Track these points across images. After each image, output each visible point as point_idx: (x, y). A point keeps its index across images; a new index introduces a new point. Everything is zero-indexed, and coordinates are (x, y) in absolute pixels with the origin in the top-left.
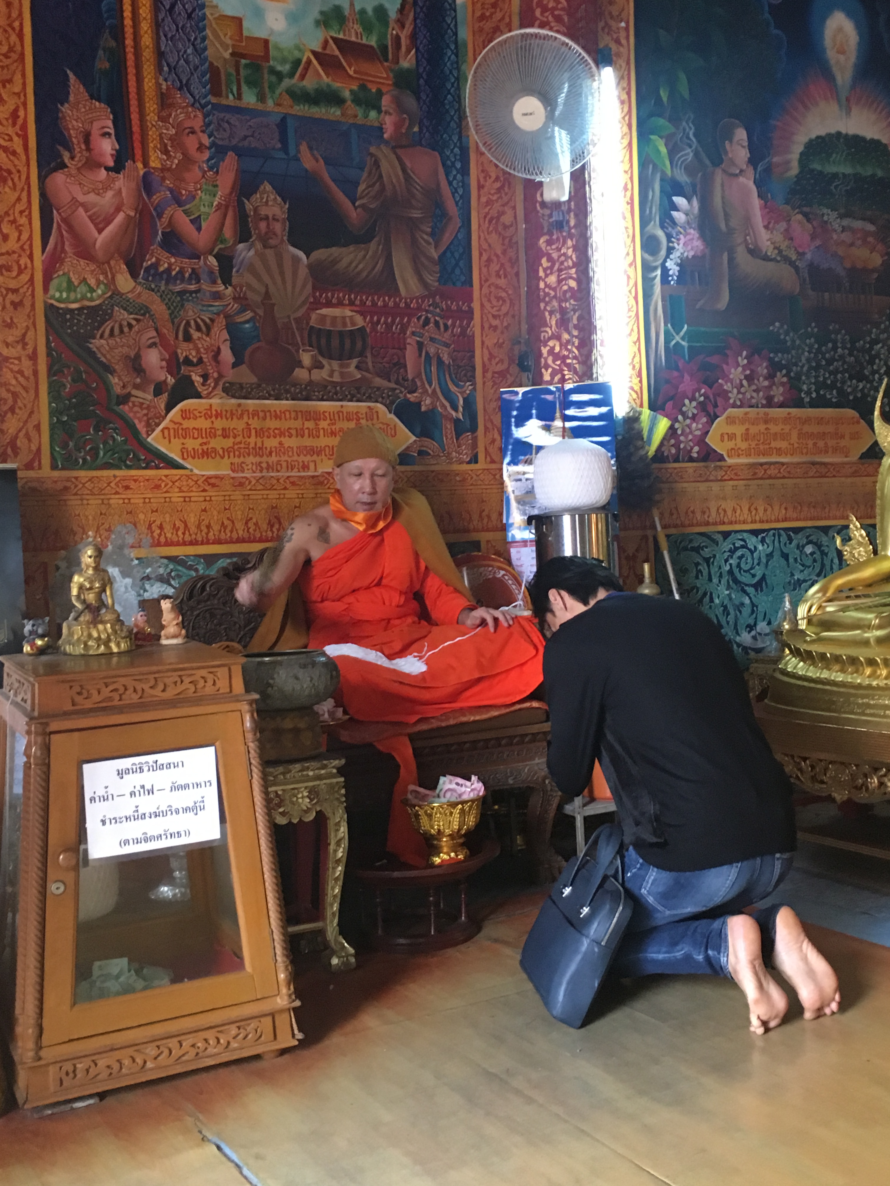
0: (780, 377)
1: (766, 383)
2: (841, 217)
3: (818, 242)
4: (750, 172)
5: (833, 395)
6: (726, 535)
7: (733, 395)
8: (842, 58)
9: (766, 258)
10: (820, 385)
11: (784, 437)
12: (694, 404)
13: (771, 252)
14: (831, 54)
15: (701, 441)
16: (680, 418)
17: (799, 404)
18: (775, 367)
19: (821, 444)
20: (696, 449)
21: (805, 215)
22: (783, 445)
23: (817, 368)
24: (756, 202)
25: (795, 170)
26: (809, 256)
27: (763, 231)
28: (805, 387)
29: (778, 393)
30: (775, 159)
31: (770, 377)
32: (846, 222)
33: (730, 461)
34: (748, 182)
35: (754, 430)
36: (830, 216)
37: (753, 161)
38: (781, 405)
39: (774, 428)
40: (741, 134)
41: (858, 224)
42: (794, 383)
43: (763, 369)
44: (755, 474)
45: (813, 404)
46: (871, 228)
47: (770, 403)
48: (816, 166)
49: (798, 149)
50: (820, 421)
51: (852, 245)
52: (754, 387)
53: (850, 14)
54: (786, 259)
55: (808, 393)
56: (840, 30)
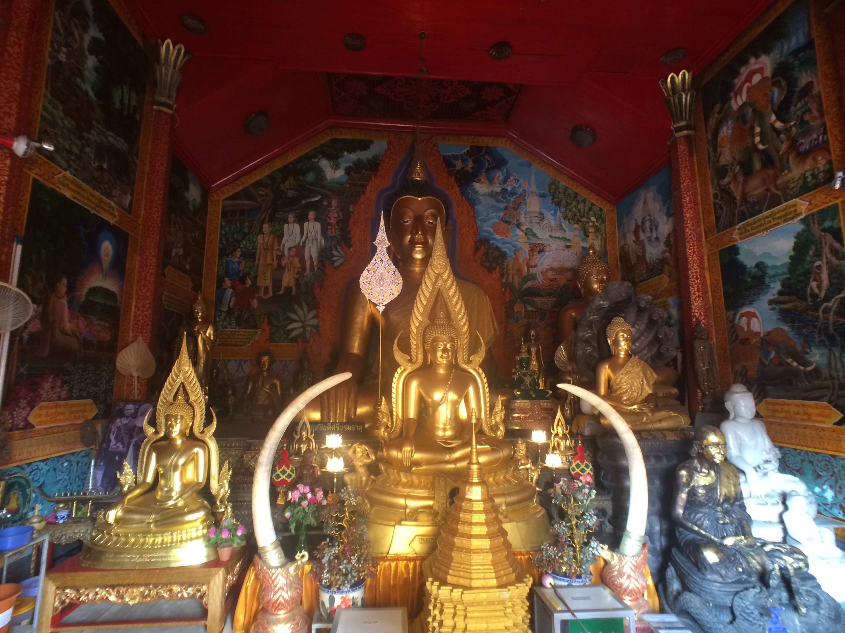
0: (66, 387)
1: (59, 390)
2: (98, 320)
3: (88, 329)
4: (66, 297)
5: (84, 394)
6: (29, 464)
7: (44, 396)
8: (106, 258)
9: (67, 334)
10: (81, 390)
11: (63, 414)
12: (25, 401)
13: (69, 332)
14: (103, 256)
15: (25, 420)
16: (17, 409)
17: (70, 398)
18: (64, 382)
19: (77, 415)
20: (22, 423)
21: (85, 317)
22: (61, 417)
23: (80, 383)
24: (66, 310)
25: (83, 299)
26: (84, 335)
27: (67, 323)
28: (74, 391)
29: (64, 394)
30: (76, 293)
31: (61, 387)
32: (99, 322)
33: (37, 427)
34: (65, 301)
35: (50, 411)
36: (94, 319)
37: (68, 293)
38: (64, 399)
39: (60, 410)
40: (65, 281)
41: (103, 323)
42: (70, 390)
43: (59, 384)
44: (47, 432)
45: (77, 398)
46: (107, 325)
47: (59, 399)
48: (91, 298)
49: (86, 290)
50: (78, 405)
51: (100, 331)
52: (53, 392)
53: (111, 243)
54: (75, 336)
55: (76, 393)
56: (107, 248)
